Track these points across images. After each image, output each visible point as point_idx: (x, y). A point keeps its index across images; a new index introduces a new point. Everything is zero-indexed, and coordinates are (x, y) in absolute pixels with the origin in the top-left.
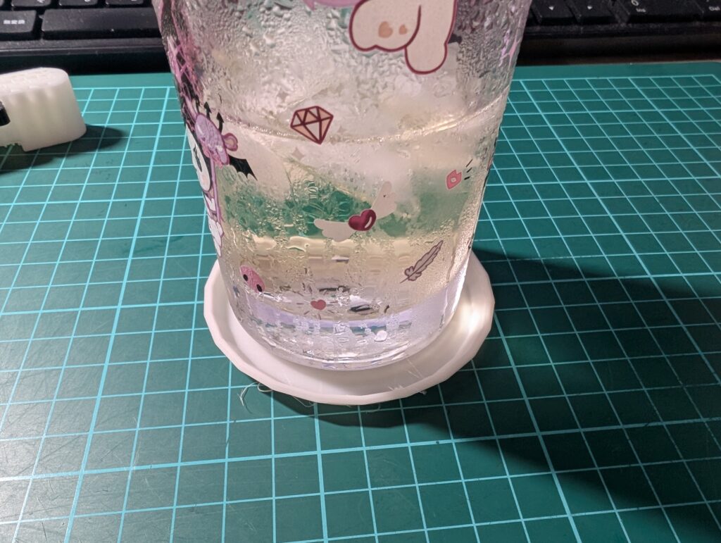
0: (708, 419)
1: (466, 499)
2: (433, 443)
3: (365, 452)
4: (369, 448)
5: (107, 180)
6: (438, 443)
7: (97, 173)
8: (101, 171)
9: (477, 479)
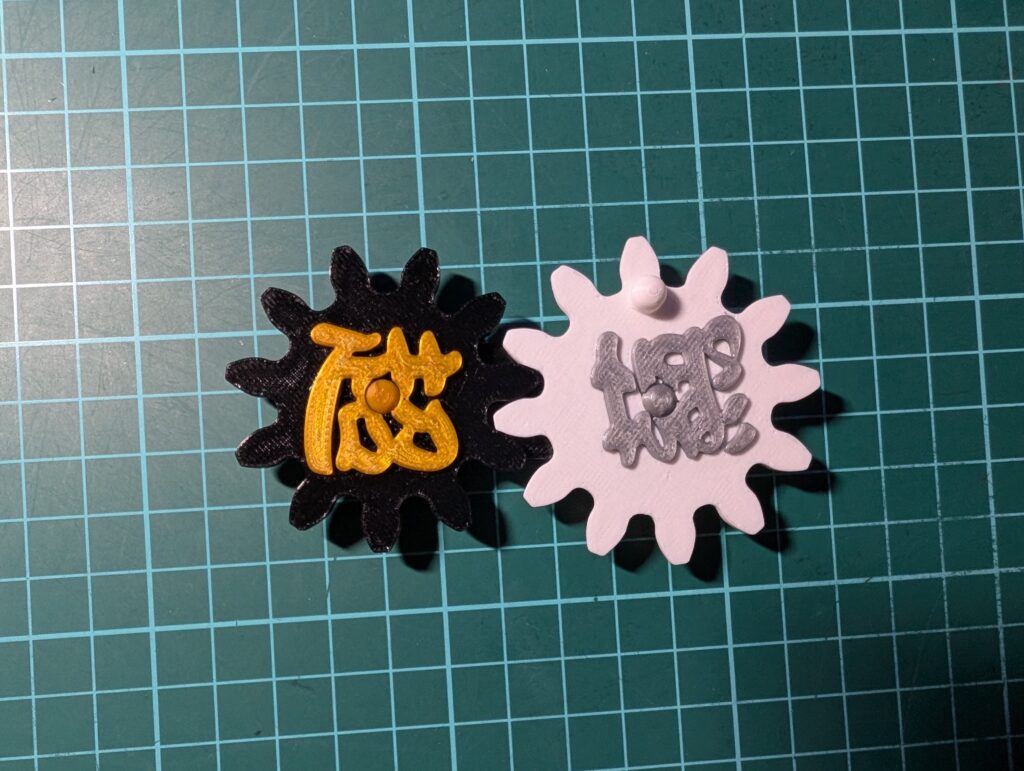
2: (590, 599)
6: (596, 599)
9: (636, 653)
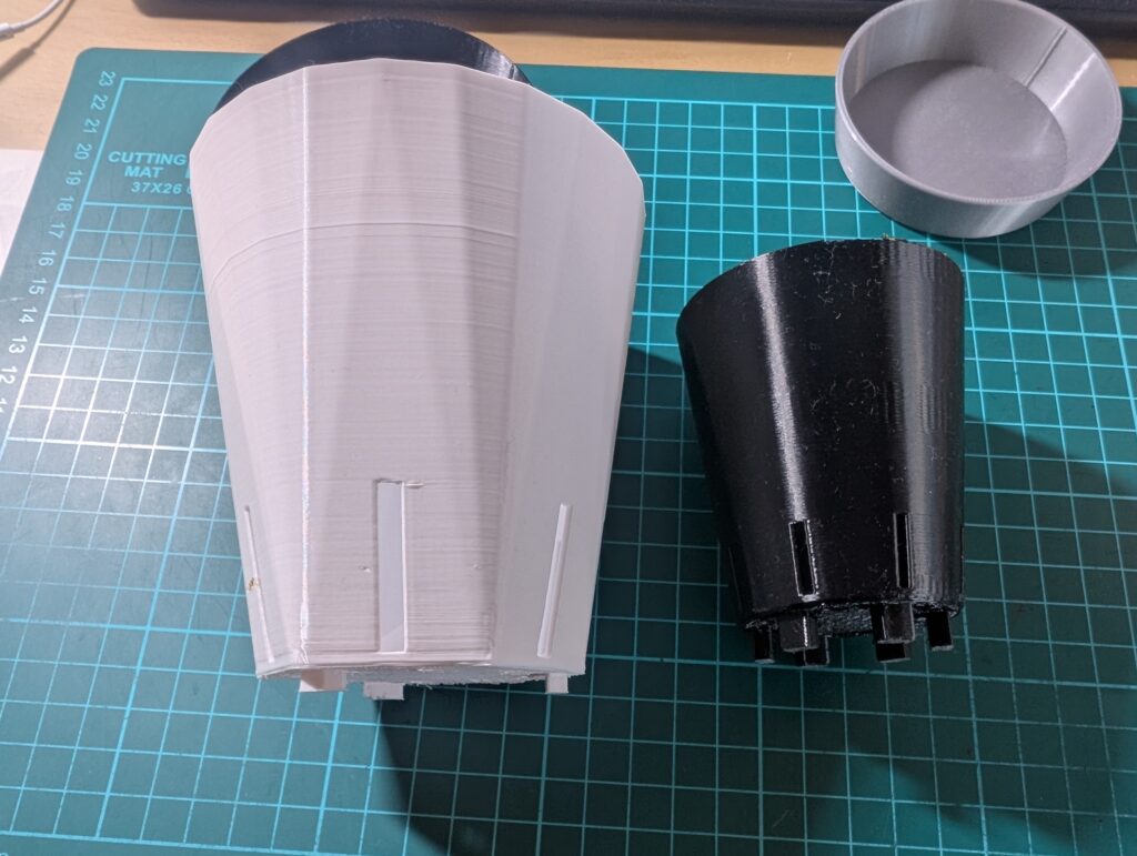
0: (932, 675)
1: (673, 719)
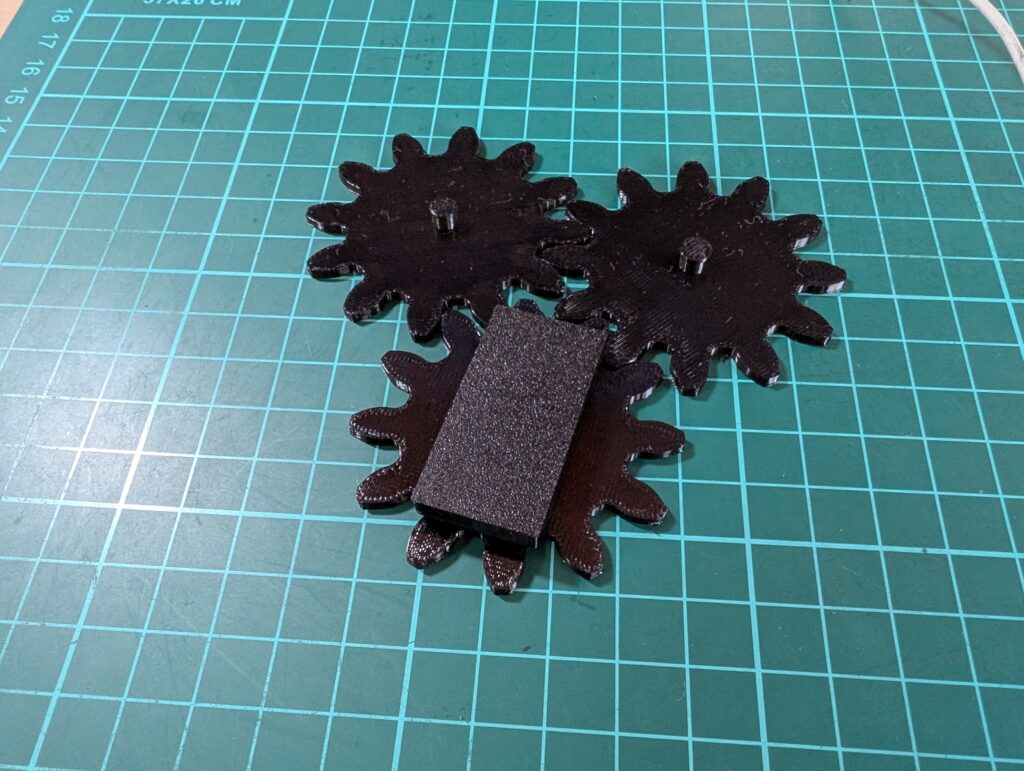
1: (965, 645)
3: (815, 550)
4: (820, 545)
5: (428, 70)
7: (412, 58)
8: (418, 55)
